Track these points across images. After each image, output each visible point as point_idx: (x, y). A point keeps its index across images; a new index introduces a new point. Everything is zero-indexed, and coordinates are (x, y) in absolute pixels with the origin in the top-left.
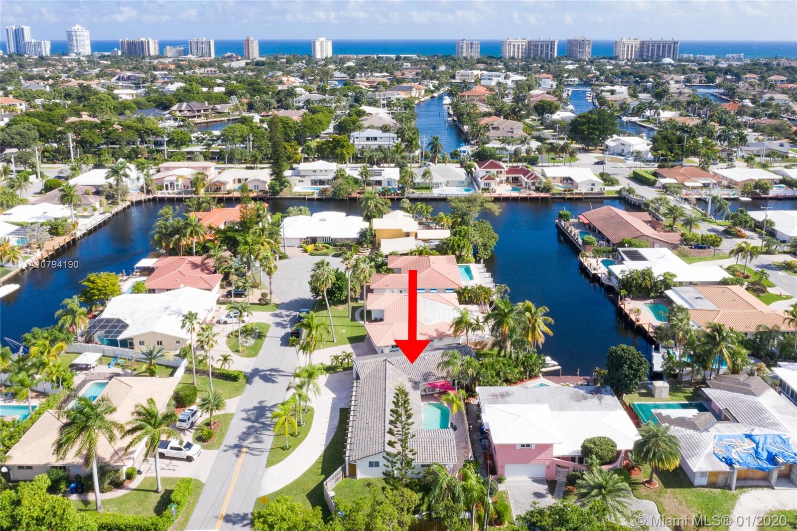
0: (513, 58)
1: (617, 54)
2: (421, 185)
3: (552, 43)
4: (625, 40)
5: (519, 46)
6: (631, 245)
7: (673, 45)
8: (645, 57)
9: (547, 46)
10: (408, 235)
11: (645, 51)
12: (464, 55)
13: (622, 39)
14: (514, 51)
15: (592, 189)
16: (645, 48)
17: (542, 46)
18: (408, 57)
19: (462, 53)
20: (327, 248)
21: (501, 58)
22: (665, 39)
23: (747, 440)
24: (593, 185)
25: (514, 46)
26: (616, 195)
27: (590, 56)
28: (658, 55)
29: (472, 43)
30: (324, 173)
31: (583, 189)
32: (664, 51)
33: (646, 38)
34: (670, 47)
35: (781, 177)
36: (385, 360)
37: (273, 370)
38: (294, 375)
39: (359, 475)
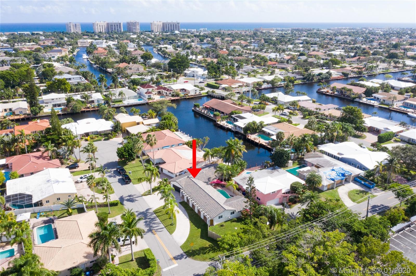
0: (100, 32)
1: (152, 30)
2: (116, 100)
3: (120, 24)
4: (155, 22)
5: (102, 26)
6: (236, 113)
7: (177, 25)
8: (165, 31)
9: (117, 26)
10: (138, 124)
12: (72, 31)
13: (154, 22)
14: (100, 29)
15: (196, 93)
16: (165, 26)
17: (115, 26)
18: (39, 33)
19: (71, 30)
20: (98, 137)
21: (93, 33)
22: (174, 22)
23: (333, 171)
24: (196, 91)
25: (100, 26)
26: (206, 94)
27: (139, 31)
28: (171, 29)
29: (76, 24)
30: (58, 100)
31: (192, 93)
32: (173, 27)
33: (165, 21)
35: (263, 80)
36: (188, 177)
37: (129, 196)
38: (142, 195)
39: (215, 223)
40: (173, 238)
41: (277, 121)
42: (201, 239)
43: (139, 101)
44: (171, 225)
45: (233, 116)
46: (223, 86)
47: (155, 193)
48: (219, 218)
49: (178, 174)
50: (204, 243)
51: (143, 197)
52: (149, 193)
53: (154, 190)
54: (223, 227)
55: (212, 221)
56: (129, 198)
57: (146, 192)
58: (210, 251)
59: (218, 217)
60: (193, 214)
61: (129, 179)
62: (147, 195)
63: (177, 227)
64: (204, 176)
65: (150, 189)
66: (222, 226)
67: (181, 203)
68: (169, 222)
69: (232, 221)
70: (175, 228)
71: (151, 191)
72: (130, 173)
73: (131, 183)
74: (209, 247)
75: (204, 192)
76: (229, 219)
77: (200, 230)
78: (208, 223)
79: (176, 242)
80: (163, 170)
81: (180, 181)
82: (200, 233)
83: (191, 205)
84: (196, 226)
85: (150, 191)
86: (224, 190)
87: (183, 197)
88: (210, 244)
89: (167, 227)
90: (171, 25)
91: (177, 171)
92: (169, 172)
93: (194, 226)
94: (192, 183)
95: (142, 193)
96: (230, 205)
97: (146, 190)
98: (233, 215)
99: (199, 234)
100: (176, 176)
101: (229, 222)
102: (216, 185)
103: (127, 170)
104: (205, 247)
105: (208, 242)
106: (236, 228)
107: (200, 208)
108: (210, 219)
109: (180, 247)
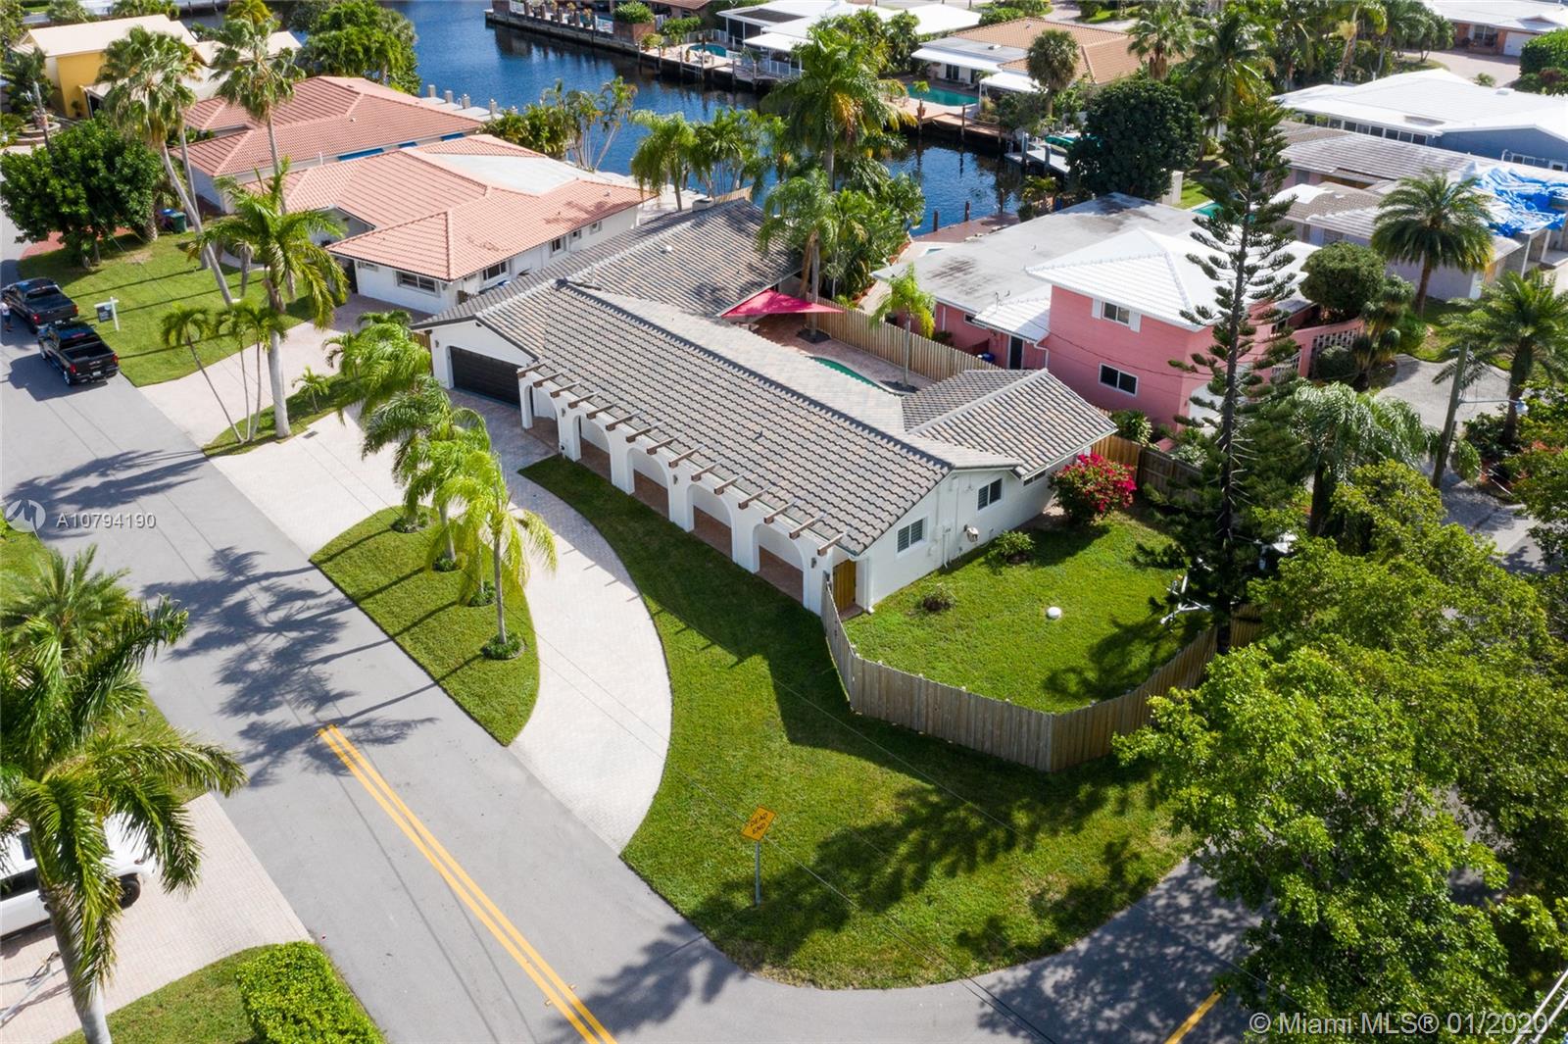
6: (740, 4)
36: (562, 283)
37: (99, 466)
38: (210, 453)
39: (873, 594)
40: (532, 780)
41: (976, 22)
42: (805, 752)
44: (487, 654)
45: (728, 14)
47: (311, 427)
49: (471, 288)
50: (844, 781)
51: (217, 462)
52: (265, 430)
53: (307, 405)
54: (950, 617)
55: (846, 577)
56: (93, 481)
57: (242, 424)
58: (923, 857)
59: (892, 537)
60: (655, 545)
61: (101, 349)
62: (250, 444)
63: (544, 670)
64: (677, 273)
65: (267, 403)
66: (933, 606)
67: (532, 473)
68: (473, 629)
69: (994, 554)
70: (535, 677)
71: (283, 414)
72: (105, 314)
73: (116, 383)
74: (911, 824)
75: (713, 368)
76: (968, 546)
77: (758, 665)
78: (814, 594)
79: (566, 812)
80: (362, 275)
81: (506, 314)
82: (767, 693)
83: (622, 477)
84: (716, 639)
85: (270, 413)
86: (827, 349)
87: (547, 428)
88: (903, 781)
89: (453, 684)
91: (465, 262)
92: (406, 278)
93: (701, 641)
94: (608, 317)
95: (206, 437)
96: (961, 435)
97: (238, 416)
98: (991, 507)
99: (764, 705)
100: (463, 297)
101: (978, 570)
102: (774, 325)
103: (86, 310)
104: (873, 830)
105: (871, 767)
106: (1055, 611)
107: (711, 482)
108: (827, 563)
109: (623, 857)
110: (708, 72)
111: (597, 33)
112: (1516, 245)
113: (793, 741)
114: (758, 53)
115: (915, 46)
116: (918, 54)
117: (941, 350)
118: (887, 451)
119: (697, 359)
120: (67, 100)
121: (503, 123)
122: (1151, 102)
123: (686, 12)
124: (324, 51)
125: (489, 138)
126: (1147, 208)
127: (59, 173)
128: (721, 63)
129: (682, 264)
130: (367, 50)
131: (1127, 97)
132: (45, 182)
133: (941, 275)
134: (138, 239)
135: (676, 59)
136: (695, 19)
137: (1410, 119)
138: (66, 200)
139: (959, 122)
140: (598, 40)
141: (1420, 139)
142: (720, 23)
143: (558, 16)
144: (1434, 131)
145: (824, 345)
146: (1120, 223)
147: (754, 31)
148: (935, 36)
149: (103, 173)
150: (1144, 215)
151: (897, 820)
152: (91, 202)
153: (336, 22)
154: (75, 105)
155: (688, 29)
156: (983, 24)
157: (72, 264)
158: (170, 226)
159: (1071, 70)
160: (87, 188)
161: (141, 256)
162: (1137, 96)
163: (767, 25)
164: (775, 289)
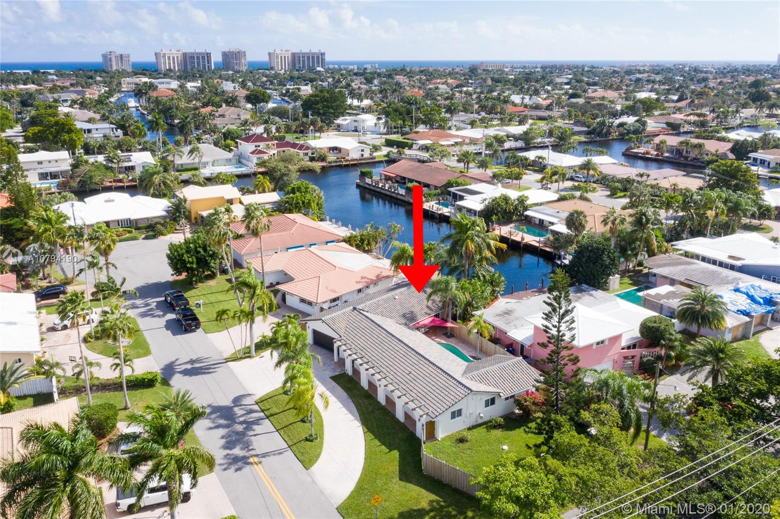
0: (170, 70)
1: (272, 66)
2: (184, 167)
3: (209, 55)
4: (278, 52)
5: (174, 58)
7: (320, 57)
8: (298, 68)
9: (203, 58)
10: (230, 203)
11: (297, 62)
12: (114, 68)
13: (275, 50)
14: (170, 64)
15: (362, 155)
16: (297, 59)
17: (198, 58)
18: (47, 72)
19: (111, 66)
20: (130, 232)
21: (156, 71)
22: (313, 51)
24: (363, 151)
25: (169, 58)
26: (386, 159)
27: (246, 68)
28: (309, 65)
29: (121, 56)
30: (53, 164)
31: (355, 155)
32: (313, 62)
33: (296, 50)
34: (318, 58)
35: (506, 134)
36: (355, 309)
37: (192, 362)
38: (227, 360)
39: (440, 434)
40: (314, 481)
41: (556, 199)
42: (403, 483)
43: (236, 170)
44: (307, 440)
45: (452, 190)
46: (422, 142)
47: (263, 354)
48: (454, 415)
49: (325, 306)
50: (414, 494)
51: (229, 363)
52: (246, 354)
53: (261, 346)
54: (466, 445)
55: (431, 427)
56: (189, 366)
57: (239, 351)
59: (448, 414)
60: (371, 408)
61: (196, 319)
62: (241, 358)
63: (325, 445)
64: (398, 307)
65: (248, 344)
66: (462, 440)
67: (334, 378)
68: (303, 430)
69: (490, 425)
70: (321, 448)
71: (253, 348)
72: (198, 305)
73: (200, 331)
74: (431, 511)
75: (400, 346)
76: (480, 421)
77: (396, 454)
78: (421, 432)
79: (322, 493)
80: (288, 297)
81: (333, 319)
82: (396, 463)
83: (364, 384)
84: (383, 443)
85: (249, 347)
86: (452, 342)
87: (342, 362)
88: (433, 497)
89: (294, 448)
90: (308, 58)
91: (324, 296)
92: (303, 301)
93: (378, 443)
94: (368, 323)
95: (227, 355)
96: (482, 380)
97: (238, 347)
98: (490, 407)
99: (395, 467)
100: (322, 309)
101: (482, 430)
102: (435, 330)
103: (192, 303)
104: (419, 510)
105: (424, 491)
106: (505, 447)
107: (391, 387)
108: (424, 420)
109: (337, 509)
110: (440, 215)
111: (398, 194)
112: (747, 319)
113: (401, 479)
114: (460, 209)
115: (526, 209)
116: (527, 213)
117: (492, 345)
118: (452, 383)
119: (395, 342)
120: (193, 217)
121: (350, 237)
122: (598, 249)
123: (436, 188)
124: (287, 202)
125: (343, 244)
126: (593, 292)
127: (188, 252)
128: (446, 211)
129: (401, 304)
130: (303, 203)
131: (588, 246)
132: (183, 255)
133: (499, 315)
134: (212, 276)
135: (428, 208)
136: (439, 191)
137: (731, 257)
138: (189, 262)
139: (537, 245)
140: (399, 197)
141: (732, 268)
142: (449, 193)
143: (384, 186)
144: (738, 263)
145: (451, 339)
146: (580, 298)
147: (462, 198)
148: (537, 204)
149: (202, 252)
150: (591, 295)
151: (428, 508)
152: (198, 263)
153: (293, 191)
154: (195, 218)
155: (435, 195)
156: (559, 200)
157: (189, 284)
158: (224, 272)
159: (584, 227)
160: (197, 258)
161: (212, 283)
162: (592, 246)
163: (468, 197)
164: (436, 316)
